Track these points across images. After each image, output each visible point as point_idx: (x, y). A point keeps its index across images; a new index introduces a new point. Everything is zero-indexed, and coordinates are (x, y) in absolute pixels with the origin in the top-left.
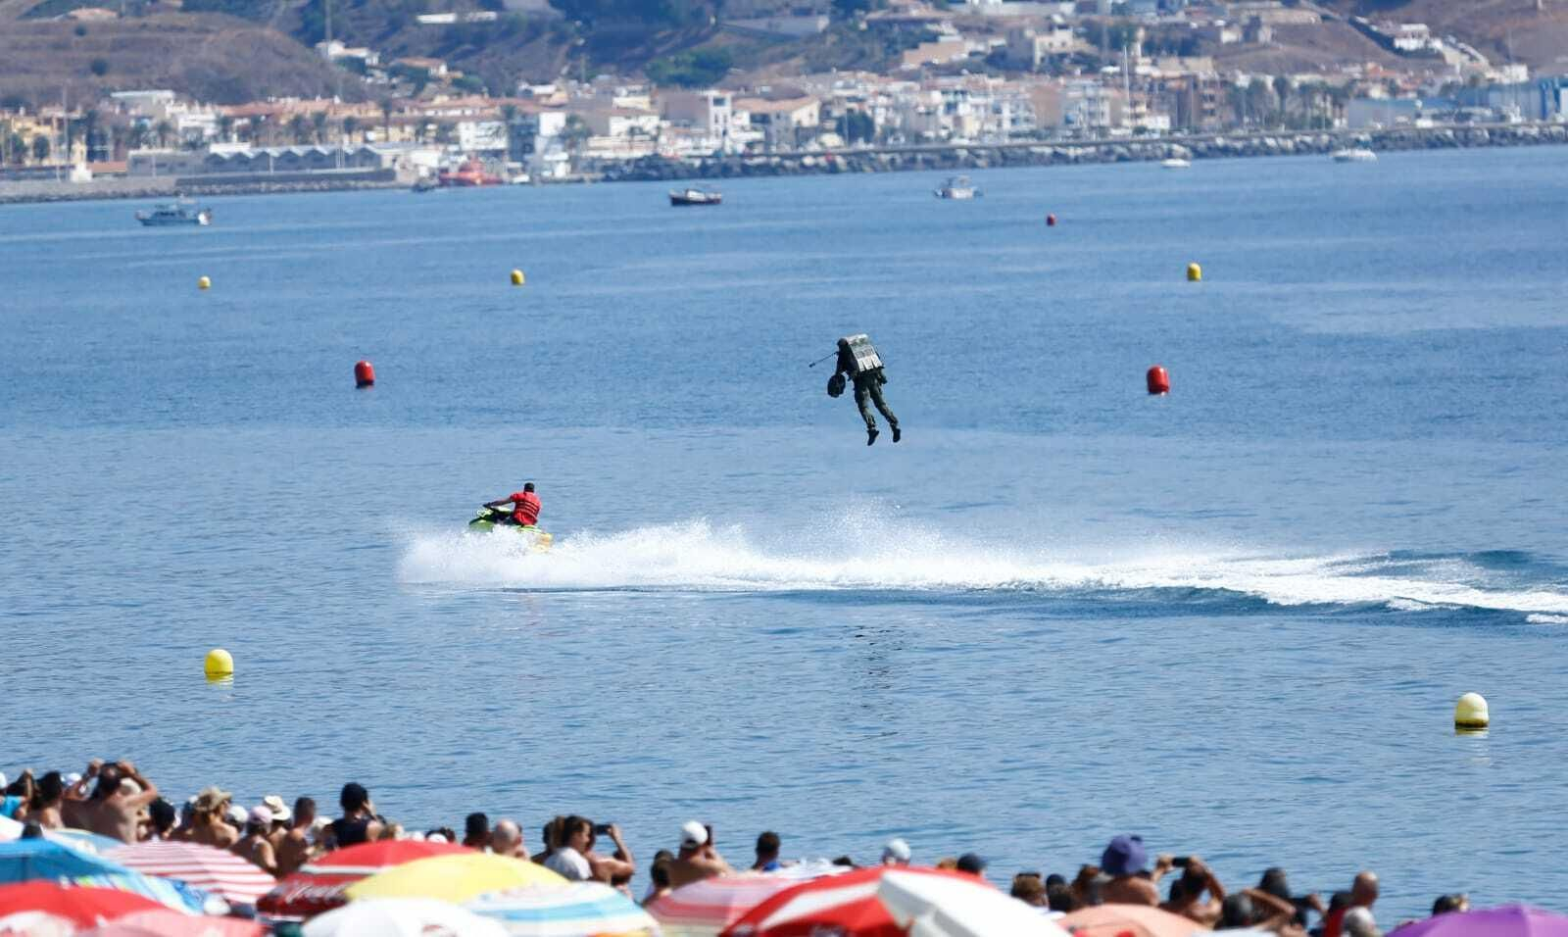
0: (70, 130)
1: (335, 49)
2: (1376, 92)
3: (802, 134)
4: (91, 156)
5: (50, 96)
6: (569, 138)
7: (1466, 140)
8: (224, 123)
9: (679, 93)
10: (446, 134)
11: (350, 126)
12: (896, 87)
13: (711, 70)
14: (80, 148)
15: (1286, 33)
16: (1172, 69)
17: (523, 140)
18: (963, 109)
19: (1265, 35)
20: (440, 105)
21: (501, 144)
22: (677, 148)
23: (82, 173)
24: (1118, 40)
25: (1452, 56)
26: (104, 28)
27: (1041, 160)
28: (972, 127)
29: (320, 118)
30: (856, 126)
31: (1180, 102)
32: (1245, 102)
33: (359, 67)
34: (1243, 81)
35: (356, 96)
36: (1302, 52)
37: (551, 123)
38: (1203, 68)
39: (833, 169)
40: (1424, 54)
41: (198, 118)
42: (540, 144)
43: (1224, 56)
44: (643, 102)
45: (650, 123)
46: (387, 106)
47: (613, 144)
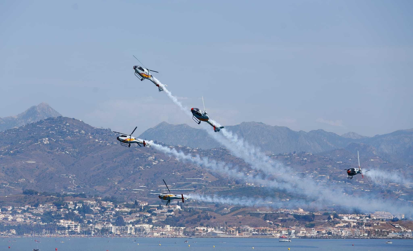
0: (237, 230)
1: (268, 221)
2: (393, 232)
3: (323, 234)
4: (239, 233)
5: (234, 226)
6: (295, 233)
7: (403, 238)
8: (254, 230)
9: (308, 228)
10: (281, 232)
11: (269, 231)
12: (335, 229)
13: (312, 226)
14: (237, 232)
15: (382, 224)
16: (368, 228)
17: (290, 234)
18: (343, 232)
19: (379, 225)
20: (280, 229)
21: (287, 234)
22: (308, 235)
23: (238, 235)
24: (362, 224)
25: (402, 228)
26: (241, 218)
27: (352, 238)
28: (344, 234)
29: (266, 230)
30: (330, 233)
31: (369, 232)
32: (376, 232)
33: (271, 223)
34: (376, 230)
35: (270, 227)
36: (384, 227)
37: (293, 231)
38: (371, 228)
39: (327, 238)
40: (399, 228)
41: (252, 229)
42: (292, 234)
43: (374, 227)
44: (304, 229)
45: (305, 232)
46: (274, 228)
47: (300, 234)
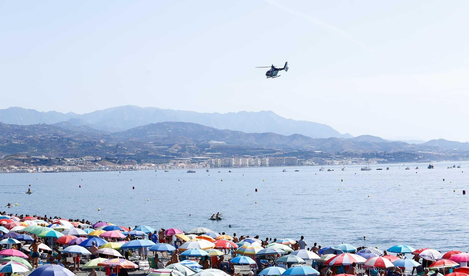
0: (7, 168)
1: (25, 163)
2: (94, 168)
3: (56, 170)
4: (9, 170)
5: (6, 166)
6: (41, 169)
7: (100, 171)
8: (18, 168)
9: (48, 167)
10: (32, 169)
11: (26, 168)
12: (62, 166)
13: (50, 165)
14: (8, 170)
15: (89, 163)
16: (81, 166)
17: (38, 169)
19: (87, 164)
20: (32, 167)
21: (36, 170)
22: (48, 170)
23: (8, 171)
24: (77, 164)
26: (10, 161)
27: (72, 172)
28: (68, 169)
29: (24, 168)
30: (60, 169)
31: (81, 168)
32: (86, 168)
34: (86, 167)
35: (26, 166)
36: (90, 165)
37: (39, 168)
38: (83, 166)
39: (58, 172)
40: (98, 165)
41: (16, 168)
42: (39, 170)
44: (45, 167)
45: (46, 169)
46: (28, 167)
47: (44, 170)
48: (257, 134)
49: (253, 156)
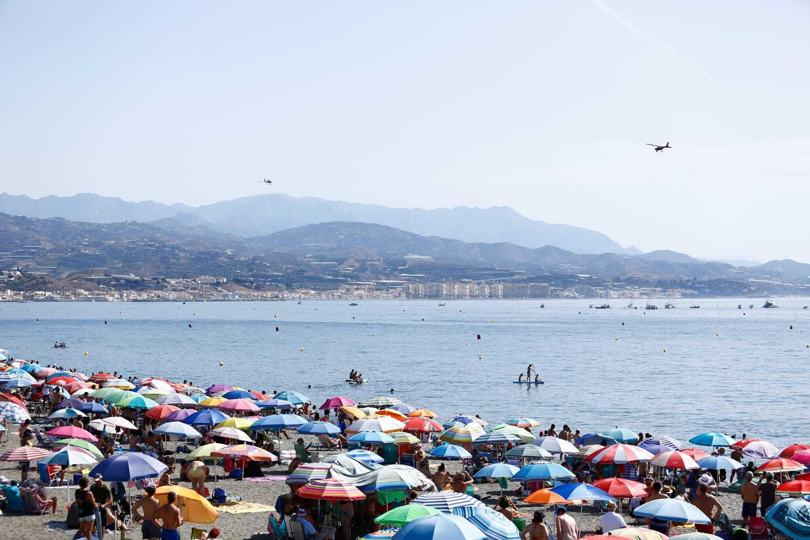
0: (72, 294)
1: (102, 286)
2: (216, 295)
3: (152, 297)
4: (74, 297)
5: (70, 290)
6: (127, 296)
7: (225, 300)
8: (89, 293)
9: (139, 292)
10: (113, 296)
11: (103, 294)
12: (163, 292)
13: (143, 290)
14: (73, 296)
15: (206, 288)
16: (193, 291)
17: (122, 296)
18: (170, 295)
19: (204, 288)
20: (113, 292)
22: (139, 298)
23: (73, 298)
24: (188, 288)
25: (224, 291)
26: (76, 283)
27: (178, 301)
28: (171, 297)
29: (100, 293)
30: (159, 296)
31: (194, 295)
32: (202, 295)
33: (104, 288)
34: (201, 293)
35: (104, 291)
36: (207, 290)
37: (125, 295)
38: (197, 291)
39: (156, 301)
40: (221, 291)
41: (87, 293)
42: (124, 297)
43: (199, 290)
44: (135, 293)
45: (136, 295)
46: (107, 292)
47: (132, 297)
48: (484, 244)
49: (477, 282)
